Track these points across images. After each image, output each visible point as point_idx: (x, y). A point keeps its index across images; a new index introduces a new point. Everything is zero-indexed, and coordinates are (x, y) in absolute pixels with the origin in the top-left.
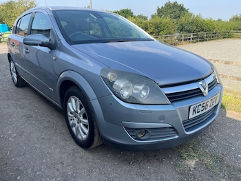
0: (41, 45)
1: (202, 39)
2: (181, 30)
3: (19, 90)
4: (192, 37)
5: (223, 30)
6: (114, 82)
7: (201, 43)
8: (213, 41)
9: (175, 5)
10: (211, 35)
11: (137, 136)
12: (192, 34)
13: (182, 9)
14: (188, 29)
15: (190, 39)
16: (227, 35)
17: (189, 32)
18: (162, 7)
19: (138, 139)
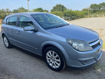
0: (31, 31)
1: (73, 19)
2: (65, 16)
3: (10, 49)
4: (69, 18)
5: (81, 15)
6: (72, 44)
7: (73, 21)
8: (77, 20)
9: (60, 5)
10: (76, 17)
11: (83, 64)
12: (69, 17)
13: (63, 7)
14: (68, 15)
15: (68, 19)
16: (82, 17)
17: (68, 16)
18: (55, 7)
19: (84, 65)
